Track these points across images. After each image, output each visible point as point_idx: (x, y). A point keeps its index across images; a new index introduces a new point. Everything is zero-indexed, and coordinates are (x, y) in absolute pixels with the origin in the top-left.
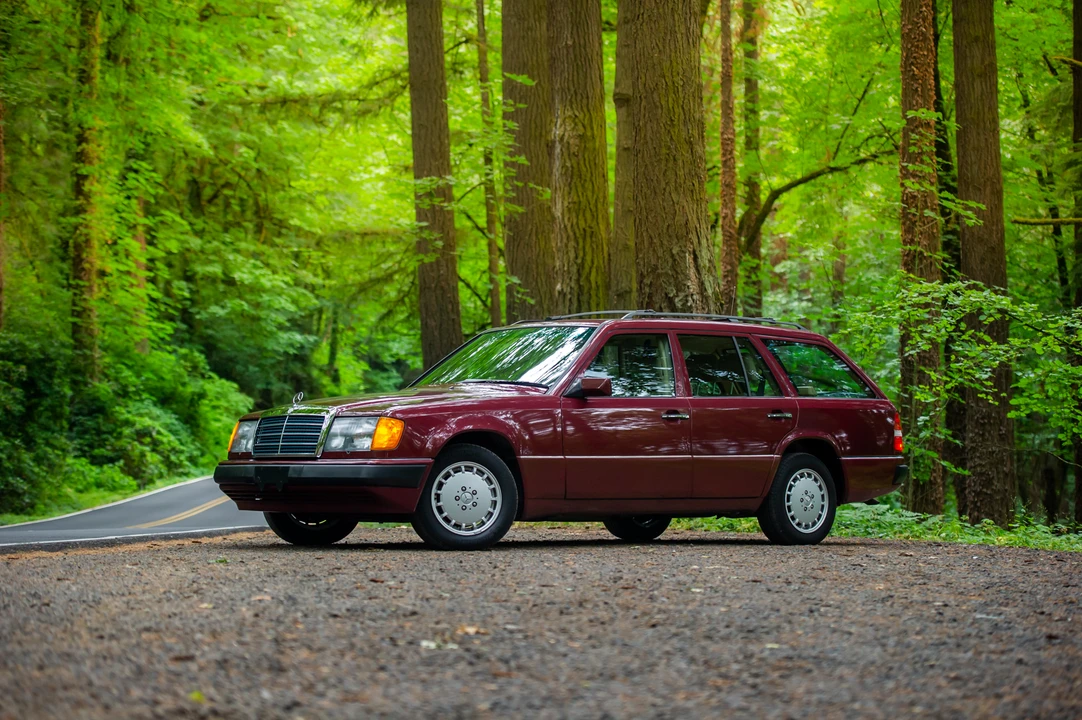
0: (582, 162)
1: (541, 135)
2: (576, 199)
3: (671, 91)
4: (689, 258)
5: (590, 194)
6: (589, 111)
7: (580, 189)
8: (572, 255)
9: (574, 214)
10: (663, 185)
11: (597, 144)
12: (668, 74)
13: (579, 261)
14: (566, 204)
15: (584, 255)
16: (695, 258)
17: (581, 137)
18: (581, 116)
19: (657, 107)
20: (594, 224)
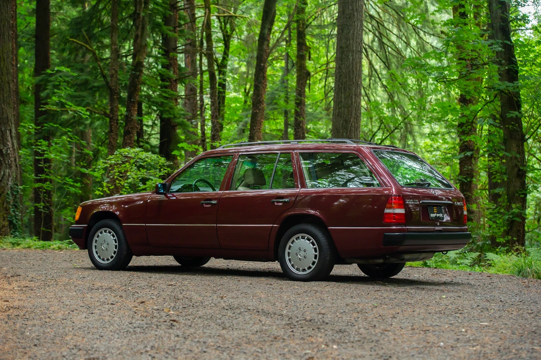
3: (2, 60)
4: (8, 132)
16: (11, 133)
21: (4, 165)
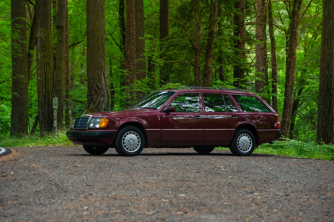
3: (98, 31)
4: (102, 75)
10: (96, 55)
12: (97, 26)
19: (94, 35)
21: (100, 95)
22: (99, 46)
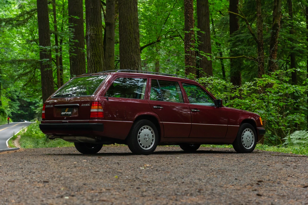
0: (96, 42)
1: (80, 33)
2: (94, 52)
3: (130, 24)
5: (98, 51)
6: (98, 27)
7: (95, 50)
8: (93, 68)
9: (94, 57)
10: (128, 50)
11: (100, 36)
12: (129, 19)
13: (95, 70)
14: (91, 54)
15: (97, 68)
17: (96, 35)
18: (95, 28)
19: (126, 29)
20: (99, 60)
22: (132, 40)
